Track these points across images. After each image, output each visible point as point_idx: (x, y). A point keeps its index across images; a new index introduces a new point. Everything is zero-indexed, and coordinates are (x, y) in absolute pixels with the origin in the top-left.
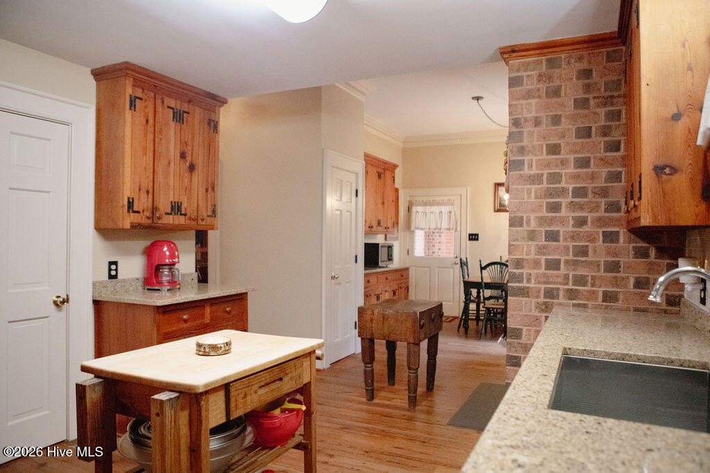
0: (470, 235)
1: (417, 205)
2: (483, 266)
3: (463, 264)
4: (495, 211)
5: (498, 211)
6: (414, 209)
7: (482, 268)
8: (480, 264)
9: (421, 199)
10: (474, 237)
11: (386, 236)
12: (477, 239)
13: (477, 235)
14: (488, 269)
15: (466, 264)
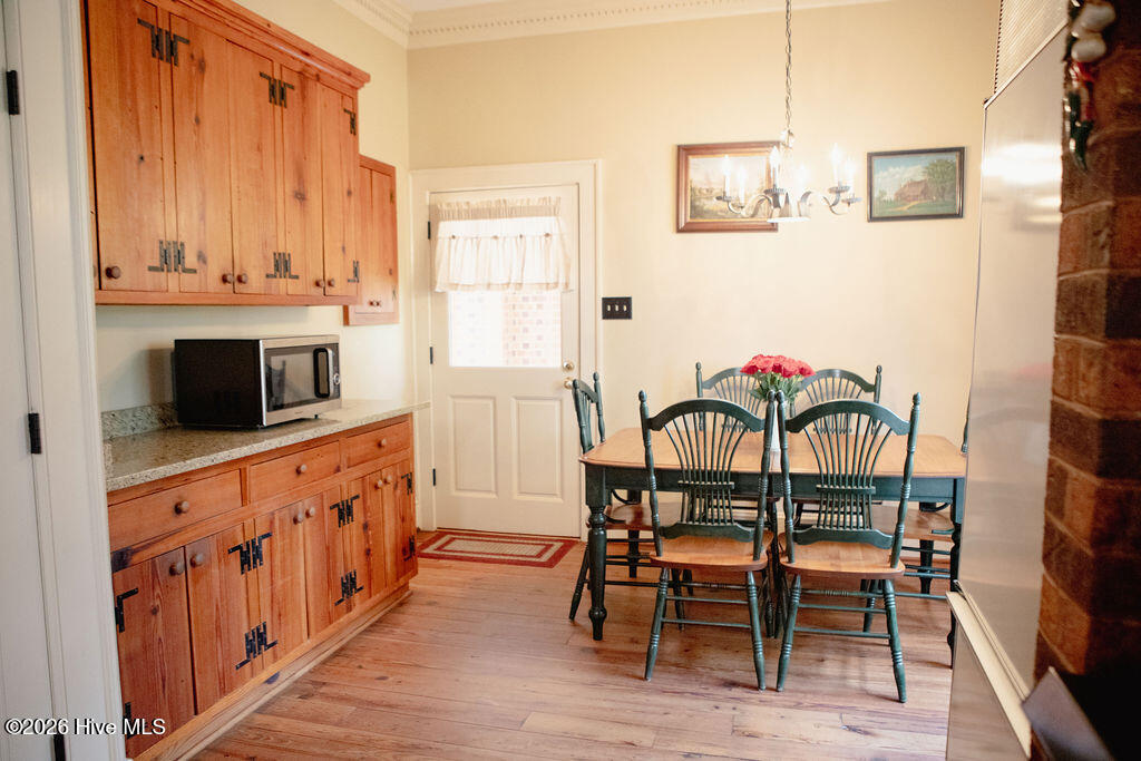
0: (606, 301)
1: (451, 216)
2: (652, 414)
3: (585, 397)
4: (679, 231)
5: (688, 229)
6: (445, 229)
7: (650, 424)
8: (642, 410)
9: (462, 199)
10: (617, 308)
11: (346, 309)
12: (628, 315)
13: (627, 301)
14: (670, 426)
15: (593, 396)
